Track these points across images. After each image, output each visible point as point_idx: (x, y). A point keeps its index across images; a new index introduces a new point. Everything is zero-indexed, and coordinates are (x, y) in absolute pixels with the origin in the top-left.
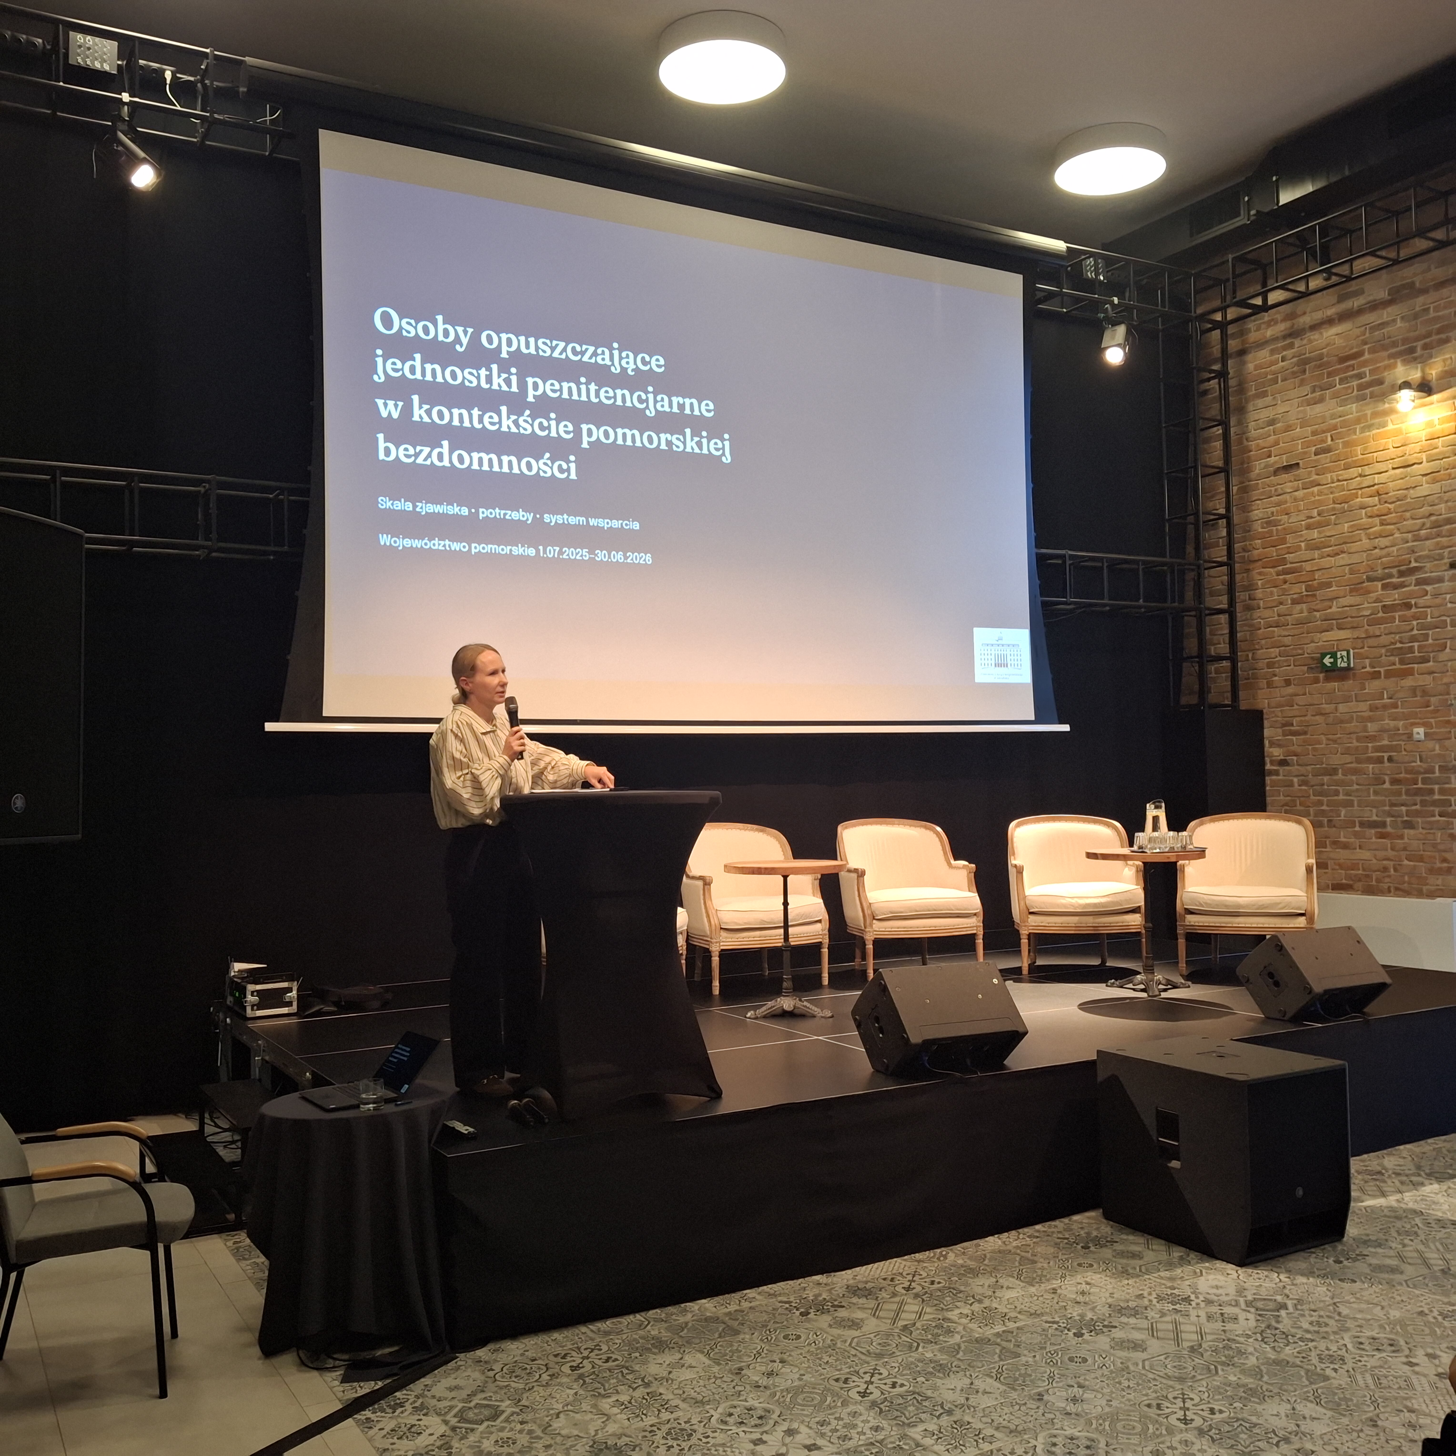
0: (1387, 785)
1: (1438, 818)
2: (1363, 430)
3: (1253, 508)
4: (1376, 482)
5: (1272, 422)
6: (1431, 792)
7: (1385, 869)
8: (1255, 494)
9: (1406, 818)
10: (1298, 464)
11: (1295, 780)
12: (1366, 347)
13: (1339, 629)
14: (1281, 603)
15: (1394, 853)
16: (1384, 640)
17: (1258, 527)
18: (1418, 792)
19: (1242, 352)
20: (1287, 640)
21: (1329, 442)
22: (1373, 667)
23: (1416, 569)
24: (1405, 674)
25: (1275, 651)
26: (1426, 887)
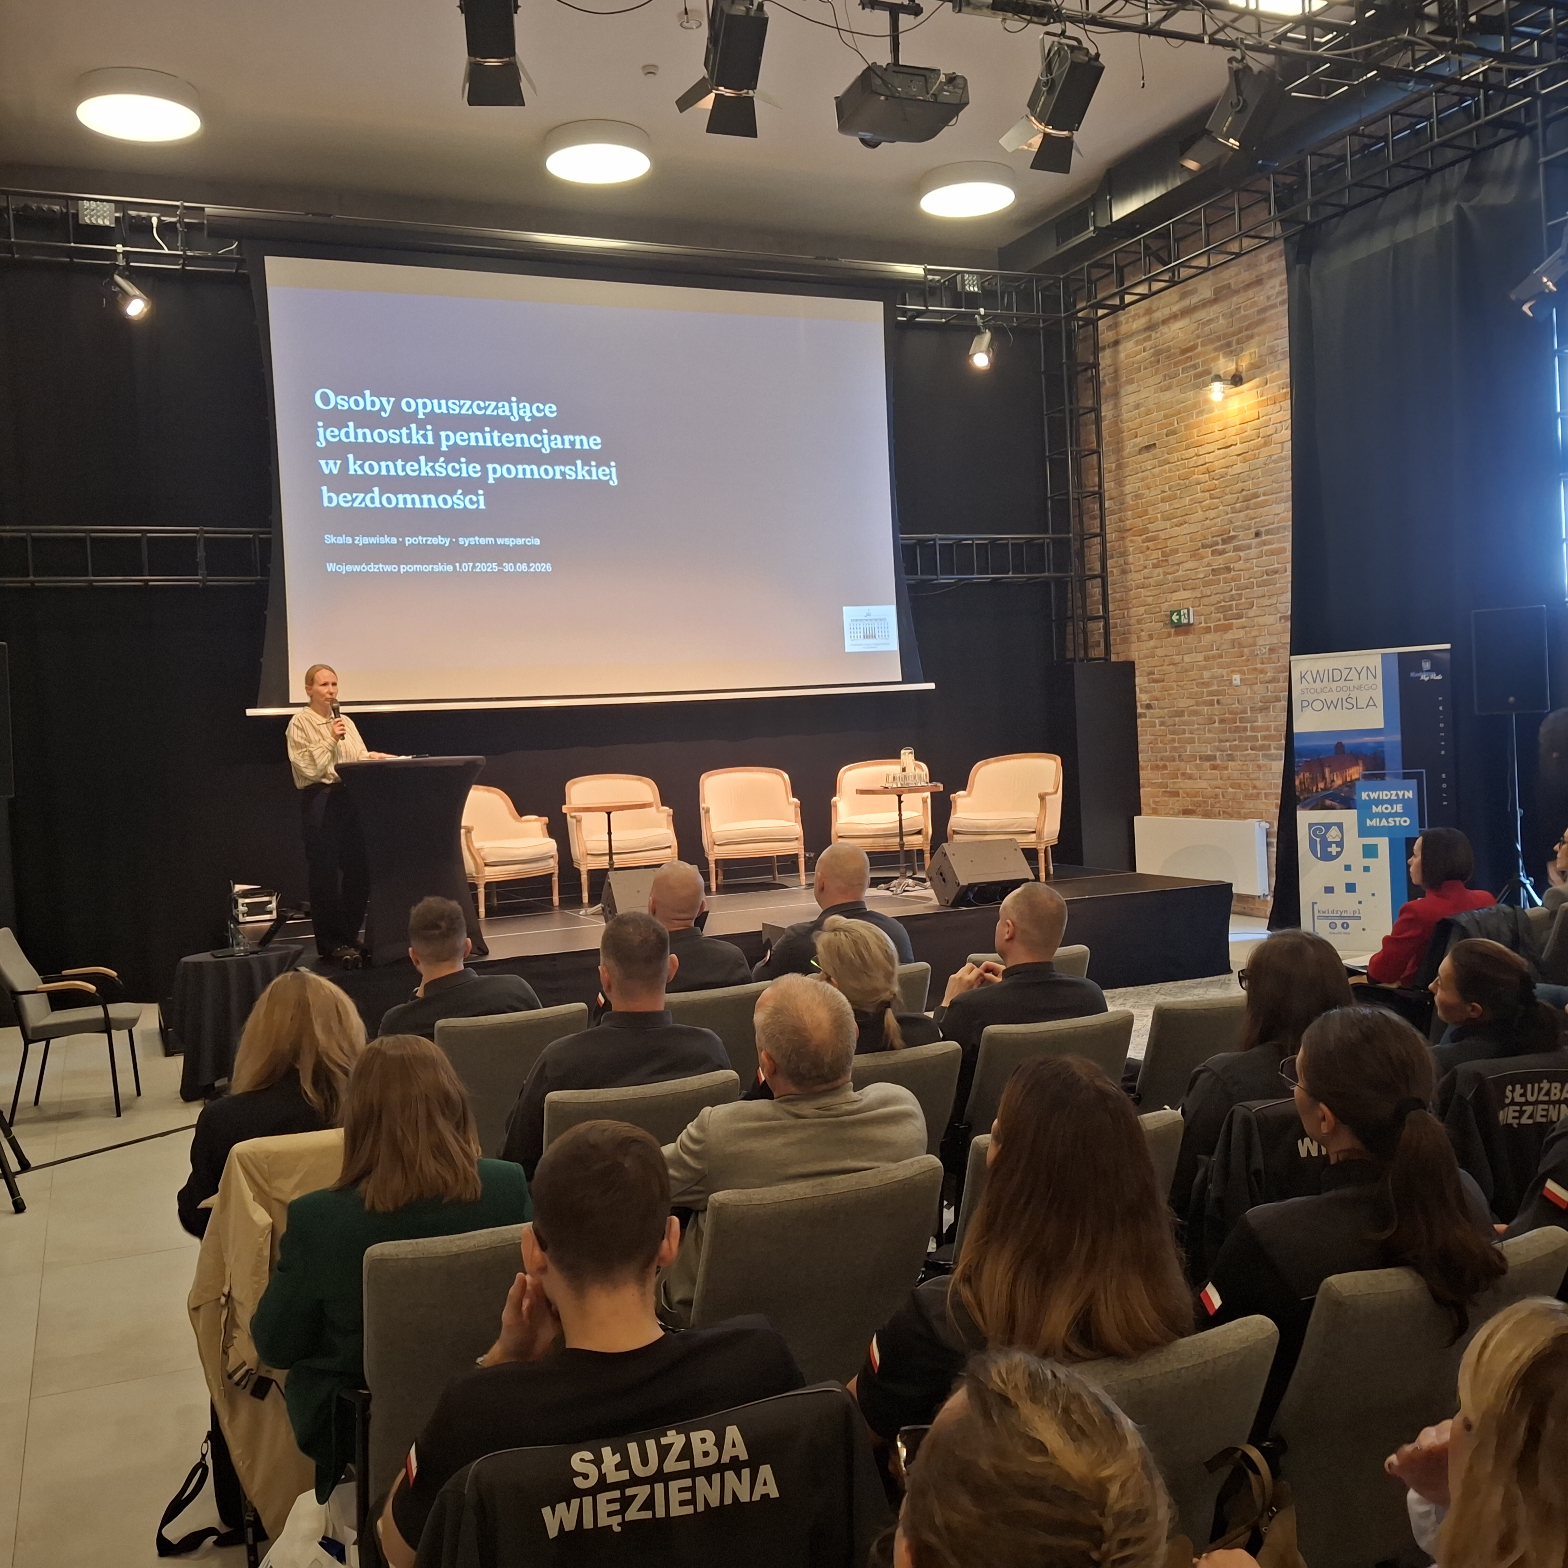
0: (1217, 724)
1: (1250, 751)
2: (1198, 414)
3: (1127, 482)
4: (1207, 461)
5: (1137, 407)
6: (1245, 729)
7: (1217, 796)
8: (1127, 471)
9: (1229, 752)
10: (1155, 444)
11: (1157, 721)
12: (1199, 340)
13: (1184, 590)
14: (1145, 567)
15: (1222, 782)
16: (1214, 599)
17: (1129, 500)
18: (1237, 730)
19: (1116, 343)
20: (1150, 600)
21: (1176, 425)
22: (1206, 623)
23: (1233, 537)
24: (1227, 628)
25: (1142, 609)
26: (1242, 811)
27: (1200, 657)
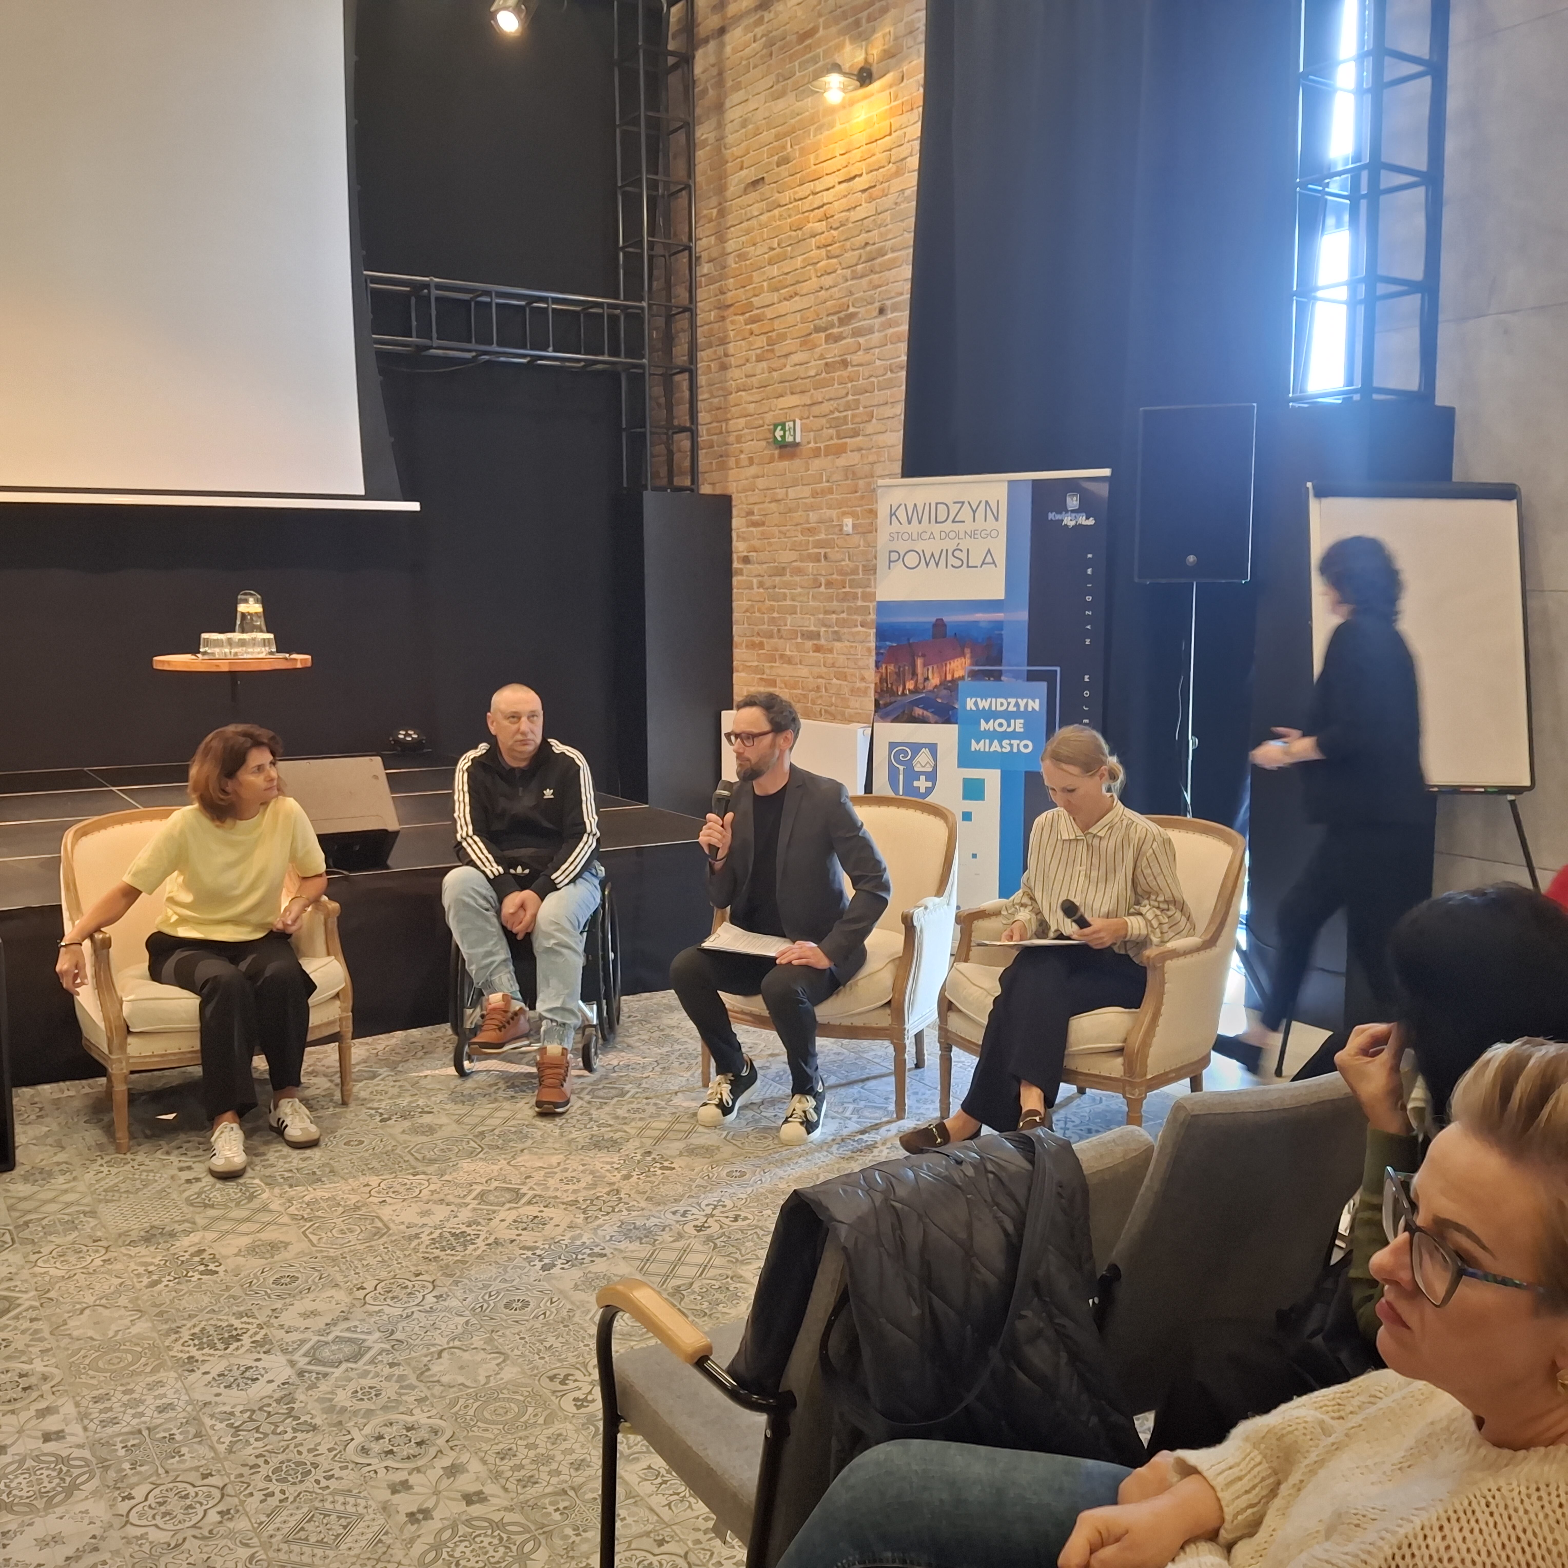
0: (822, 589)
1: (860, 629)
2: (816, 130)
3: (729, 236)
4: (825, 201)
5: (744, 124)
6: (857, 596)
7: (819, 689)
8: (731, 219)
9: (836, 629)
10: (764, 178)
12: (821, 20)
13: (792, 393)
14: (747, 360)
15: (825, 670)
16: (826, 407)
17: (732, 262)
18: (846, 597)
19: (721, 31)
20: (752, 408)
21: (789, 149)
22: (816, 443)
23: (853, 316)
24: (840, 450)
25: (742, 421)
26: (848, 710)
27: (806, 491)
